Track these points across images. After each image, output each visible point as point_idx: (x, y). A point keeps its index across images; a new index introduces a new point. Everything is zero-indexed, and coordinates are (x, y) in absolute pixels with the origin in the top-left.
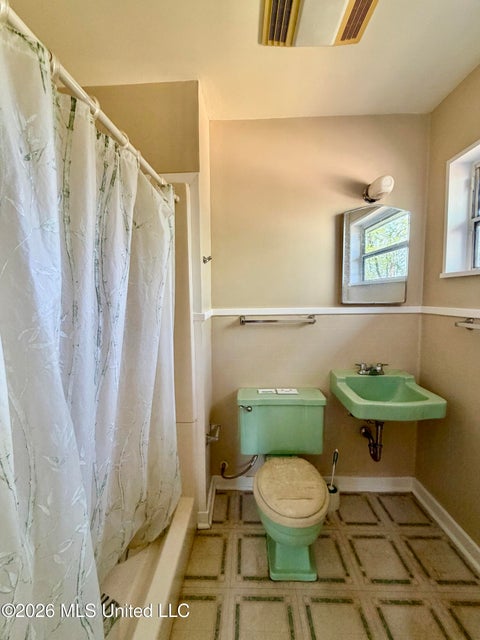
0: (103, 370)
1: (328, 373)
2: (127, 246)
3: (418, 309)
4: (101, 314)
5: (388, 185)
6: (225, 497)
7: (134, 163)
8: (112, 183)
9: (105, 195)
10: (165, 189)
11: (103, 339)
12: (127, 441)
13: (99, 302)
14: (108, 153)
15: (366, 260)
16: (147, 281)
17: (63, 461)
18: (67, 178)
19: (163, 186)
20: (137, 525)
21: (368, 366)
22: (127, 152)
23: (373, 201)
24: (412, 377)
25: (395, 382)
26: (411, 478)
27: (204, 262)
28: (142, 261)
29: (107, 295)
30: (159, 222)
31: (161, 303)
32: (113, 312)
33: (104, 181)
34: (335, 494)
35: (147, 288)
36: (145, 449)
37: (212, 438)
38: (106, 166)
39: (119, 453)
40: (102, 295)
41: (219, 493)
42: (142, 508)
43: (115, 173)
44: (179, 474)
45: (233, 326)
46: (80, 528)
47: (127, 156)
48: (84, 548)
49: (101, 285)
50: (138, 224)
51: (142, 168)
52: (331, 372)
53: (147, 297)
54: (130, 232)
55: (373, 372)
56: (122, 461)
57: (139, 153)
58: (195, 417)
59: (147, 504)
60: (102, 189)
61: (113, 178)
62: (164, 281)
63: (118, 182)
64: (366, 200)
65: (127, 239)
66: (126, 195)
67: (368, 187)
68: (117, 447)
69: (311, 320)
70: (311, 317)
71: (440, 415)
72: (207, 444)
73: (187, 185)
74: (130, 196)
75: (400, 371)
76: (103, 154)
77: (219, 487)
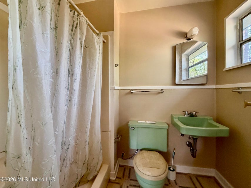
0: (70, 100)
1: (170, 115)
2: (81, 52)
3: (214, 87)
4: (70, 78)
5: (196, 31)
6: (123, 168)
7: (85, 22)
8: (76, 28)
9: (73, 32)
10: (99, 35)
11: (70, 88)
12: (80, 134)
13: (69, 73)
14: (75, 17)
15: (190, 69)
16: (89, 69)
17: (45, 125)
18: (57, 22)
19: (98, 34)
20: (84, 172)
21: (189, 113)
22: (82, 17)
23: (189, 39)
24: (212, 118)
25: (203, 120)
26: (214, 170)
27: (116, 66)
28: (88, 61)
29: (73, 71)
30: (94, 45)
31: (95, 78)
32: (74, 77)
33: (73, 27)
34: (173, 172)
35: (89, 71)
36: (88, 138)
37: (117, 140)
38: (74, 22)
39: (77, 138)
40: (70, 71)
41: (120, 166)
42: (86, 164)
43: (77, 24)
44: (101, 152)
45: (128, 94)
46: (52, 157)
47: (82, 19)
48: (53, 166)
49: (70, 66)
50: (87, 46)
51: (89, 25)
52: (171, 115)
53: (90, 75)
54: (83, 48)
55: (191, 115)
56: (78, 142)
57: (87, 20)
58: (110, 130)
59: (88, 164)
60: (72, 30)
61: (76, 26)
62: (97, 69)
63: (78, 28)
64: (187, 39)
65: (81, 50)
66: (81, 34)
67: (187, 33)
68: (76, 136)
69: (162, 91)
70: (162, 90)
71: (226, 135)
72: (115, 142)
73: (109, 36)
74: (83, 34)
75: (206, 116)
76: (73, 17)
77: (121, 164)
